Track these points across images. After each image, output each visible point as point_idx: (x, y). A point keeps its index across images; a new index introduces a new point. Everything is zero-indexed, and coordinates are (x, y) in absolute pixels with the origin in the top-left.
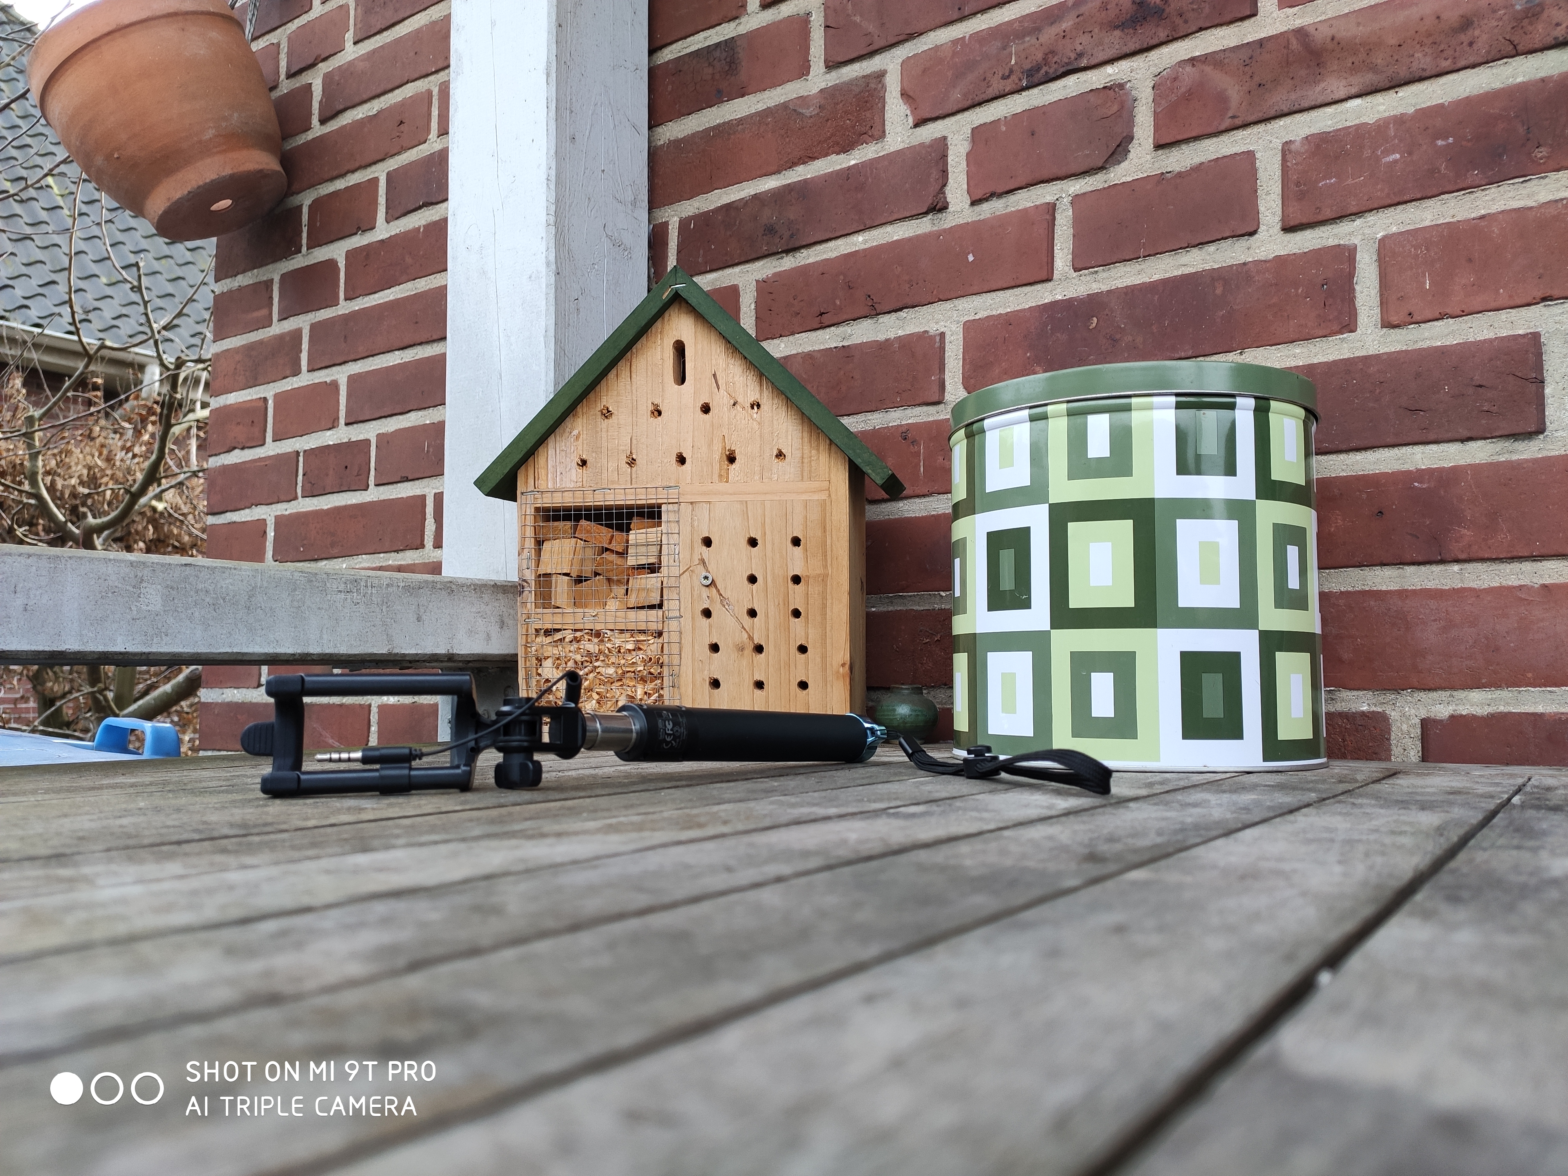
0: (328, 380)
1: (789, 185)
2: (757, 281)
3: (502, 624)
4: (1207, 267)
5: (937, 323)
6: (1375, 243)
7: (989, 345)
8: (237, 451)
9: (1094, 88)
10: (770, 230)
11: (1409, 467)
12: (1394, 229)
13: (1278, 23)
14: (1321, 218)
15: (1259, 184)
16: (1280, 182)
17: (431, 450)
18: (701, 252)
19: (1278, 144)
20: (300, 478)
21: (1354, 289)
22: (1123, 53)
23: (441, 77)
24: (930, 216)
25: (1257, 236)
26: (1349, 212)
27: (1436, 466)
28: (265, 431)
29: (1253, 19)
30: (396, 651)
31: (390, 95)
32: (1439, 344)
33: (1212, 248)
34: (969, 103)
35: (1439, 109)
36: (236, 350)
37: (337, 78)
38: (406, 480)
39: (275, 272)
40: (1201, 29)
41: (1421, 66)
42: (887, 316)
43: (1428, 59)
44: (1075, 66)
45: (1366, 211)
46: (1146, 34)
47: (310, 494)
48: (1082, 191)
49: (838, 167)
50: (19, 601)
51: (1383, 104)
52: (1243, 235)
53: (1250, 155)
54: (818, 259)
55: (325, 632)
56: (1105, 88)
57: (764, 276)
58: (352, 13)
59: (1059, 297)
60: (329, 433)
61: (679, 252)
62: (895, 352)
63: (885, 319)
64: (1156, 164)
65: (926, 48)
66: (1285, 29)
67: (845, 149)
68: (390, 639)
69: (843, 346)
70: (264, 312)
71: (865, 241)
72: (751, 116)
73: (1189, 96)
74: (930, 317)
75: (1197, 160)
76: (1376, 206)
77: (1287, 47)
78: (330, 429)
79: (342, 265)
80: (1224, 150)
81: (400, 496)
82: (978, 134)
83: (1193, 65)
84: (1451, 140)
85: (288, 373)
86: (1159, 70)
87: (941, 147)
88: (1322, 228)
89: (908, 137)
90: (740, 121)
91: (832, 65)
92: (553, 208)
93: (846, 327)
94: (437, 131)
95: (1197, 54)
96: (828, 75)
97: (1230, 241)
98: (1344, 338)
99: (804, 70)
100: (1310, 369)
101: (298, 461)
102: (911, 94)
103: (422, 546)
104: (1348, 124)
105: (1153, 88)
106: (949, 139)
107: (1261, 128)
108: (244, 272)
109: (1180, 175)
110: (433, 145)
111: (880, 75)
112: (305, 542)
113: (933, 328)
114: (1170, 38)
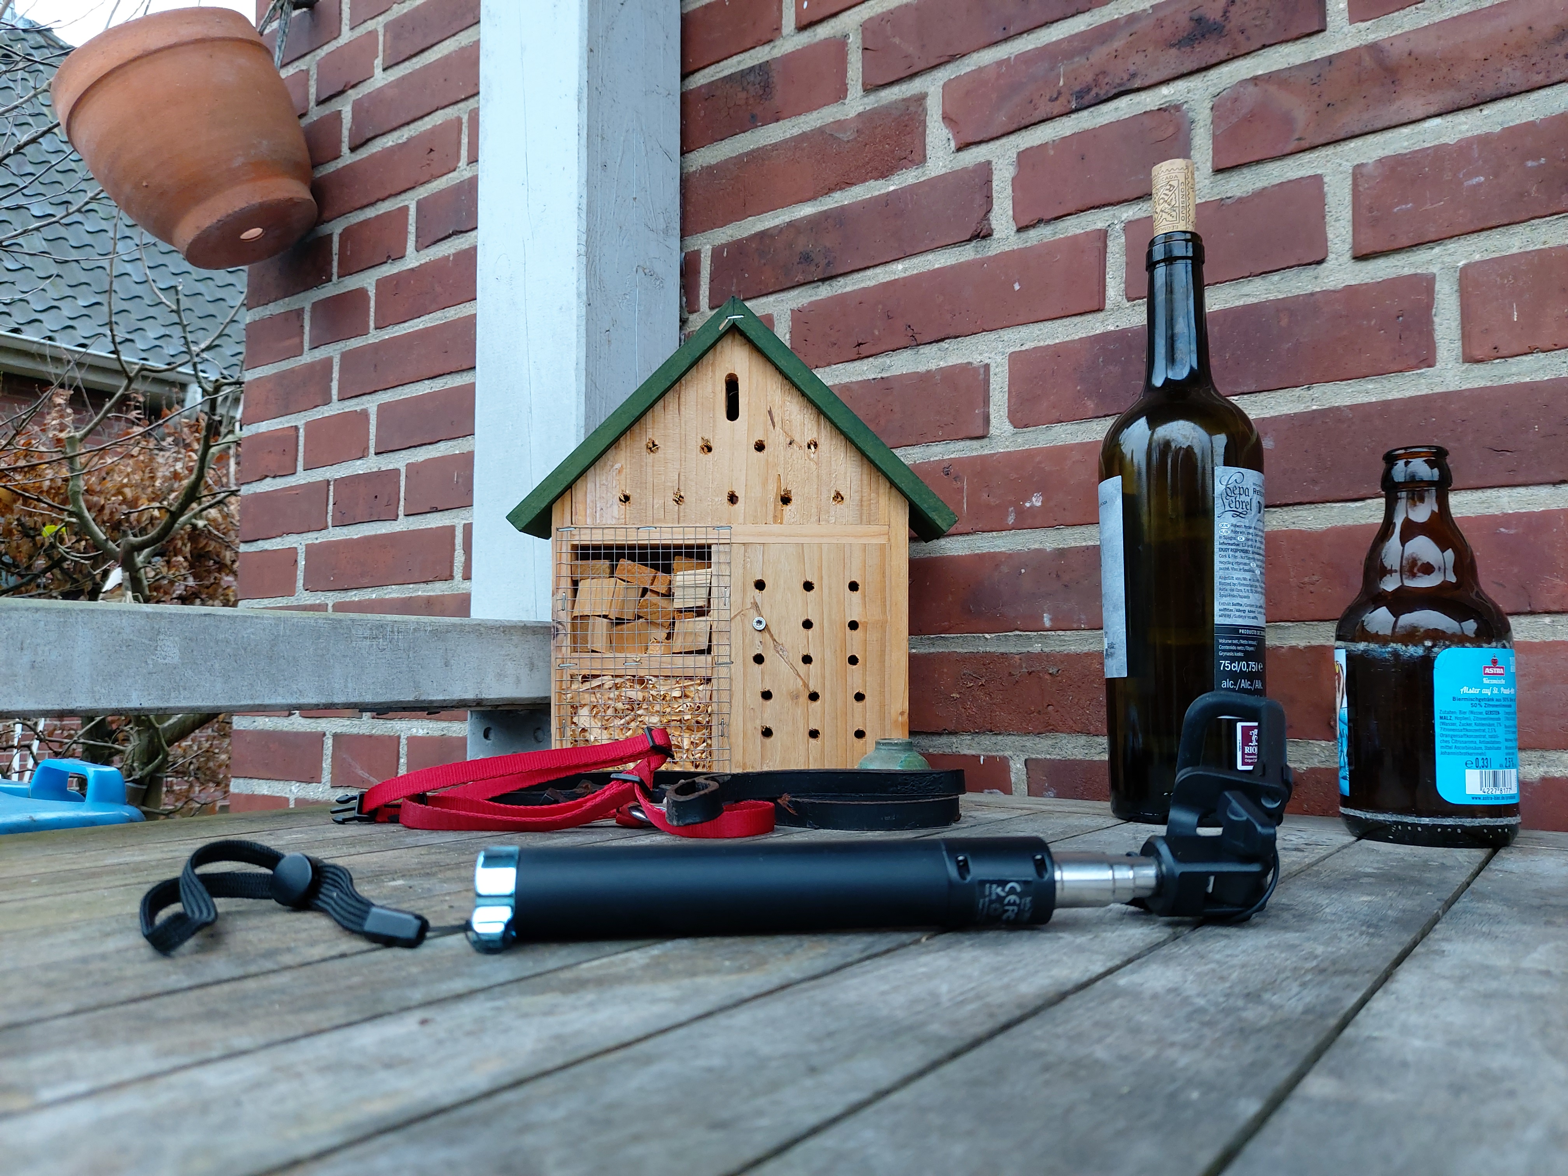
0: (358, 409)
1: (825, 211)
2: (792, 311)
3: (532, 667)
4: (1271, 297)
5: (980, 354)
6: (1455, 271)
7: (1036, 378)
8: (268, 479)
9: (1148, 109)
10: (806, 258)
11: (1494, 511)
12: (1477, 257)
13: (1349, 39)
14: (1396, 246)
15: (1327, 210)
16: (1350, 208)
17: (460, 480)
18: (735, 281)
19: (1348, 167)
20: (331, 507)
21: (1433, 322)
22: (1180, 73)
23: (471, 104)
24: (973, 243)
25: (1324, 265)
26: (1427, 240)
27: (1524, 511)
28: (296, 459)
29: (1321, 35)
30: (423, 698)
31: (420, 123)
32: (1528, 380)
33: (1276, 277)
34: (1015, 126)
35: (1530, 126)
36: (268, 379)
37: (366, 105)
38: (436, 510)
39: (307, 300)
40: (1264, 47)
41: (1510, 81)
42: (928, 347)
43: (1518, 73)
44: (1128, 86)
45: (1446, 238)
46: (1203, 52)
47: (340, 523)
48: (1136, 217)
49: (877, 193)
50: (26, 658)
51: (1466, 123)
52: (1310, 264)
53: (1317, 180)
54: (855, 287)
55: (349, 680)
56: (1159, 109)
57: (800, 305)
58: (381, 39)
59: (1111, 328)
60: (359, 462)
61: (712, 281)
62: (936, 384)
63: (926, 350)
64: (1216, 190)
65: (968, 69)
66: (1357, 44)
67: (884, 174)
68: (417, 686)
69: (882, 378)
70: (296, 340)
71: (905, 270)
72: (786, 141)
73: (1251, 118)
74: (974, 348)
75: (1259, 185)
76: (1457, 233)
77: (1358, 64)
78: (360, 458)
79: (372, 293)
80: (1289, 174)
81: (429, 527)
82: (1024, 157)
83: (1256, 85)
84: (1543, 160)
85: (319, 402)
86: (1219, 91)
87: (985, 171)
88: (1398, 257)
89: (951, 161)
90: (775, 146)
91: (870, 88)
92: (584, 237)
93: (885, 359)
94: (466, 159)
95: (1260, 72)
96: (866, 99)
97: (1295, 270)
98: (1423, 373)
99: (841, 94)
100: (1386, 404)
101: (328, 490)
102: (953, 117)
103: (451, 577)
104: (1426, 145)
105: (1212, 109)
106: (993, 163)
107: (1330, 150)
108: (275, 300)
109: (1240, 200)
110: (463, 172)
111: (921, 98)
112: (335, 571)
113: (976, 359)
114: (1231, 56)
